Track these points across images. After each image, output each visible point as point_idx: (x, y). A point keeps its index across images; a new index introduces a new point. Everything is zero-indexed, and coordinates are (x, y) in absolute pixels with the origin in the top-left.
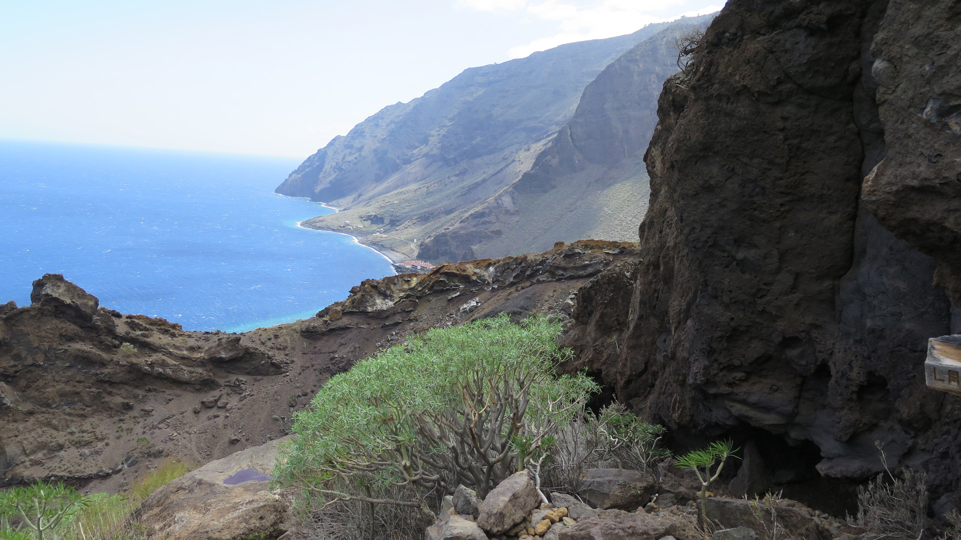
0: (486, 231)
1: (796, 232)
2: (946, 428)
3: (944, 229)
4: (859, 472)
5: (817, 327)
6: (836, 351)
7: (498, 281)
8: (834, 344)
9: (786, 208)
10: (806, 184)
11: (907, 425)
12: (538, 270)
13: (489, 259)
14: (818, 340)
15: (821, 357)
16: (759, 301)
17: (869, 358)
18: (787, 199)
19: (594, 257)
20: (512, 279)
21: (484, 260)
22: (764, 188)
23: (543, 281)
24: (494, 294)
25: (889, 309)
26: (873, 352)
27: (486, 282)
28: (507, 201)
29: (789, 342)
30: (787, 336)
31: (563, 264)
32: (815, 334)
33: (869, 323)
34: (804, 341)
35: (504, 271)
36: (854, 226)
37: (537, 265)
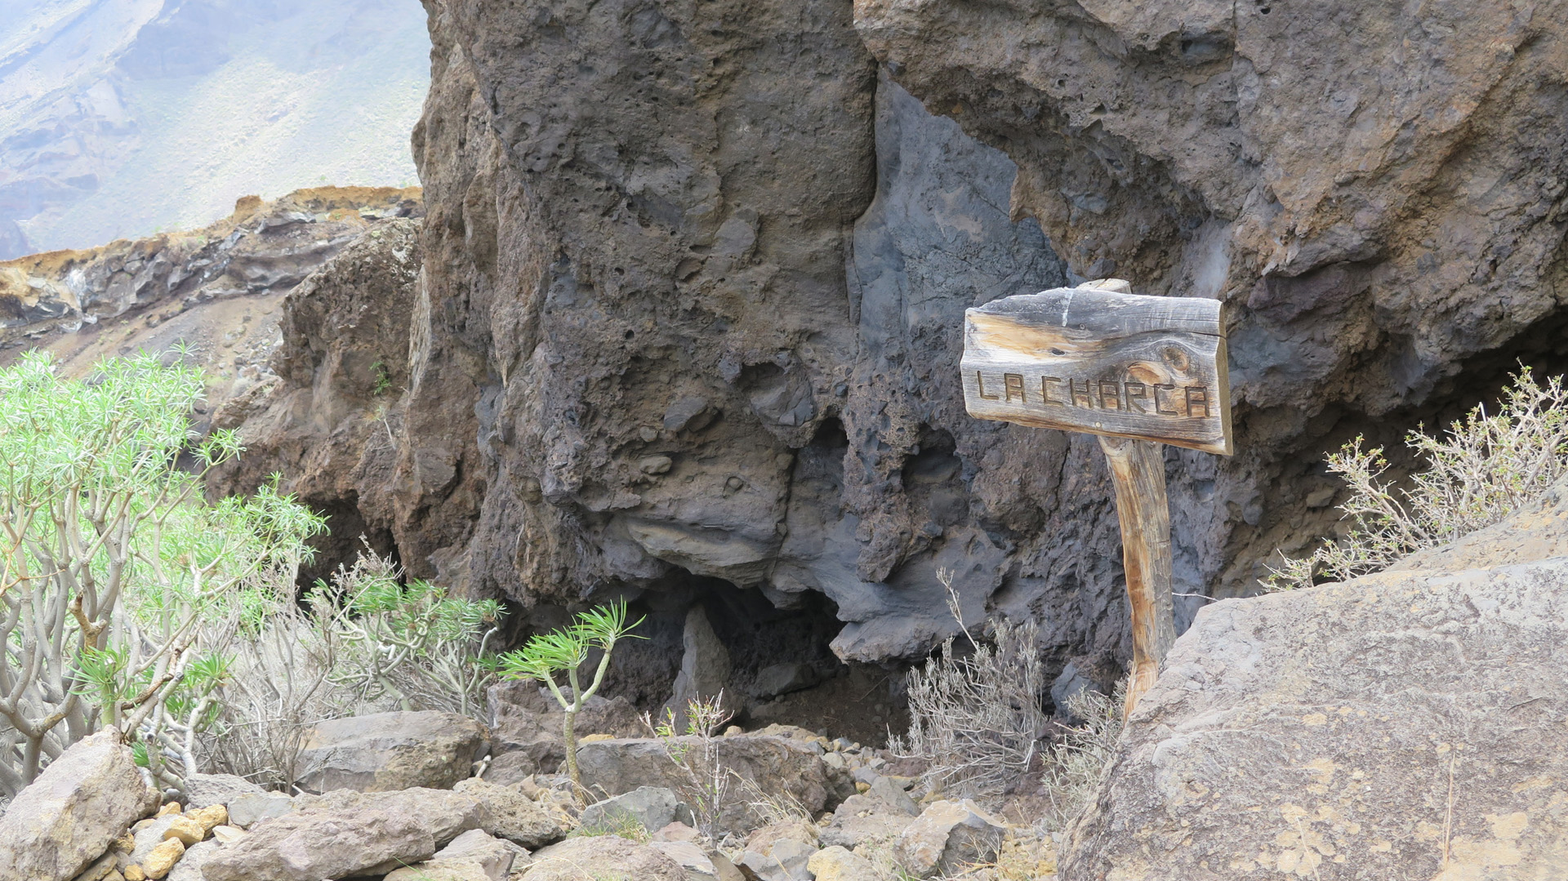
0: (54, 180)
1: (754, 123)
2: (1069, 525)
3: (1021, 86)
4: (915, 644)
5: (812, 336)
6: (854, 385)
7: (97, 304)
8: (849, 371)
9: (728, 67)
10: (766, 10)
11: (998, 527)
12: (199, 271)
13: (68, 252)
14: (815, 365)
15: (823, 402)
16: (684, 288)
17: (918, 394)
18: (727, 46)
19: (339, 230)
20: (132, 299)
21: (54, 255)
22: (674, 23)
23: (216, 296)
24: (90, 338)
25: (950, 281)
26: (923, 379)
27: (66, 311)
28: (102, 100)
29: (754, 375)
30: (751, 363)
31: (262, 251)
32: (807, 352)
33: (913, 318)
34: (787, 369)
35: (109, 280)
36: (873, 102)
37: (195, 257)
